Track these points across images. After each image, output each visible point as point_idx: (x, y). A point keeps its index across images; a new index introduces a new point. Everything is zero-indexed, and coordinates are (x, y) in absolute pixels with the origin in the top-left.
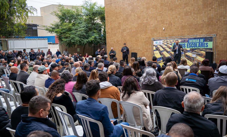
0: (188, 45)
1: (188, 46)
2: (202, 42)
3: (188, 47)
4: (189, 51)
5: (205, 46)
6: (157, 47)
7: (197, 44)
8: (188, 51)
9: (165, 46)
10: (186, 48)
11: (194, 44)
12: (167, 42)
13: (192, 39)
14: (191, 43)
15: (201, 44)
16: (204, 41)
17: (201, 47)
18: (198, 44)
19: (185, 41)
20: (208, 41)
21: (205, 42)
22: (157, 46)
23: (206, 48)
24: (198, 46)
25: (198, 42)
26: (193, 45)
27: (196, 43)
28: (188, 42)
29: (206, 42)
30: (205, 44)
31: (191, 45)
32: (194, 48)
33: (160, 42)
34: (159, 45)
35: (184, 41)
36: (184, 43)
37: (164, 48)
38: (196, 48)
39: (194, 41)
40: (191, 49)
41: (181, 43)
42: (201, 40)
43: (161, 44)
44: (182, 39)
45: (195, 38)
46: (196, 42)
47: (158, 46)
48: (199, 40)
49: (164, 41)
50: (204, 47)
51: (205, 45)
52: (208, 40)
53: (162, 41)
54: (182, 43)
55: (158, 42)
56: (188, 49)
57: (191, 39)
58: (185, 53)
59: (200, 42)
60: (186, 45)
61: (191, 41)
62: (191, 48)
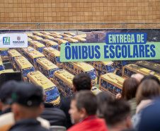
0: (108, 49)
1: (108, 54)
2: (140, 43)
3: (108, 57)
4: (110, 67)
5: (149, 53)
6: (9, 55)
7: (129, 46)
8: (107, 69)
9: (38, 52)
10: (102, 58)
11: (123, 47)
12: (44, 38)
13: (116, 34)
14: (114, 44)
15: (140, 46)
16: (147, 39)
17: (141, 57)
18: (132, 46)
19: (97, 36)
20: (155, 41)
21: (147, 43)
22: (7, 51)
23: (151, 58)
24: (132, 54)
25: (133, 43)
26: (120, 51)
27: (127, 45)
28: (107, 43)
29: (150, 43)
30: (149, 48)
31: (114, 50)
32: (122, 59)
33: (19, 38)
34: (17, 49)
35: (96, 39)
36: (95, 45)
37: (35, 59)
38: (127, 59)
39: (122, 38)
40: (115, 62)
41: (87, 45)
42: (138, 35)
43: (24, 46)
44: (90, 31)
45: (124, 31)
46: (127, 43)
47: (10, 52)
48: (133, 35)
49: (34, 34)
50: (147, 56)
51: (149, 51)
52: (155, 38)
53: (24, 37)
54: (91, 44)
55: (13, 37)
56: (108, 62)
57: (114, 32)
58: (99, 75)
59: (136, 42)
60: (102, 51)
61: (113, 38)
62: (116, 59)
